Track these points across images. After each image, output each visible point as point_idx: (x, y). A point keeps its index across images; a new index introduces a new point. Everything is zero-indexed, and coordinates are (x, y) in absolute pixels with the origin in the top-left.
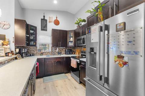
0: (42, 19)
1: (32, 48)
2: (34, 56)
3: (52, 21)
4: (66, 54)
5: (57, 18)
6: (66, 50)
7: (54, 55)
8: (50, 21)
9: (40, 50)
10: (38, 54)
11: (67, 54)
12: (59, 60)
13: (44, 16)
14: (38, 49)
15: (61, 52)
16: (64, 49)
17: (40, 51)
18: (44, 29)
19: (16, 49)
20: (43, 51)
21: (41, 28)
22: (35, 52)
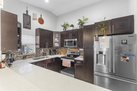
0: (24, 14)
2: (15, 61)
3: (37, 19)
5: (41, 16)
6: (50, 51)
8: (34, 18)
10: (19, 58)
11: (53, 55)
12: (49, 62)
13: (27, 11)
15: (46, 53)
16: (48, 50)
17: (22, 54)
18: (28, 26)
21: (24, 25)
22: (15, 55)
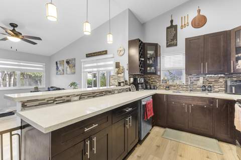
0: (167, 28)
1: (154, 78)
3: (188, 23)
4: (226, 91)
5: (199, 11)
6: (226, 82)
7: (191, 91)
8: (183, 24)
9: (165, 81)
10: (162, 87)
11: (231, 93)
12: (200, 103)
13: (172, 21)
14: (162, 78)
15: (210, 87)
17: (166, 83)
18: (172, 43)
19: (130, 78)
20: (170, 83)
21: (167, 43)
22: (158, 84)
